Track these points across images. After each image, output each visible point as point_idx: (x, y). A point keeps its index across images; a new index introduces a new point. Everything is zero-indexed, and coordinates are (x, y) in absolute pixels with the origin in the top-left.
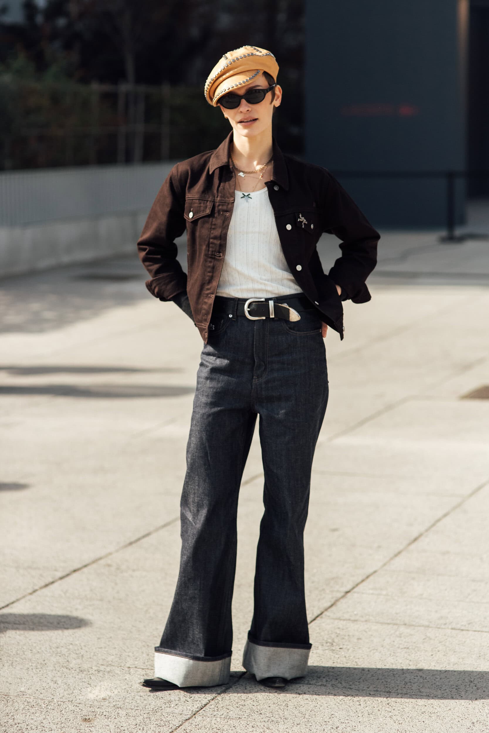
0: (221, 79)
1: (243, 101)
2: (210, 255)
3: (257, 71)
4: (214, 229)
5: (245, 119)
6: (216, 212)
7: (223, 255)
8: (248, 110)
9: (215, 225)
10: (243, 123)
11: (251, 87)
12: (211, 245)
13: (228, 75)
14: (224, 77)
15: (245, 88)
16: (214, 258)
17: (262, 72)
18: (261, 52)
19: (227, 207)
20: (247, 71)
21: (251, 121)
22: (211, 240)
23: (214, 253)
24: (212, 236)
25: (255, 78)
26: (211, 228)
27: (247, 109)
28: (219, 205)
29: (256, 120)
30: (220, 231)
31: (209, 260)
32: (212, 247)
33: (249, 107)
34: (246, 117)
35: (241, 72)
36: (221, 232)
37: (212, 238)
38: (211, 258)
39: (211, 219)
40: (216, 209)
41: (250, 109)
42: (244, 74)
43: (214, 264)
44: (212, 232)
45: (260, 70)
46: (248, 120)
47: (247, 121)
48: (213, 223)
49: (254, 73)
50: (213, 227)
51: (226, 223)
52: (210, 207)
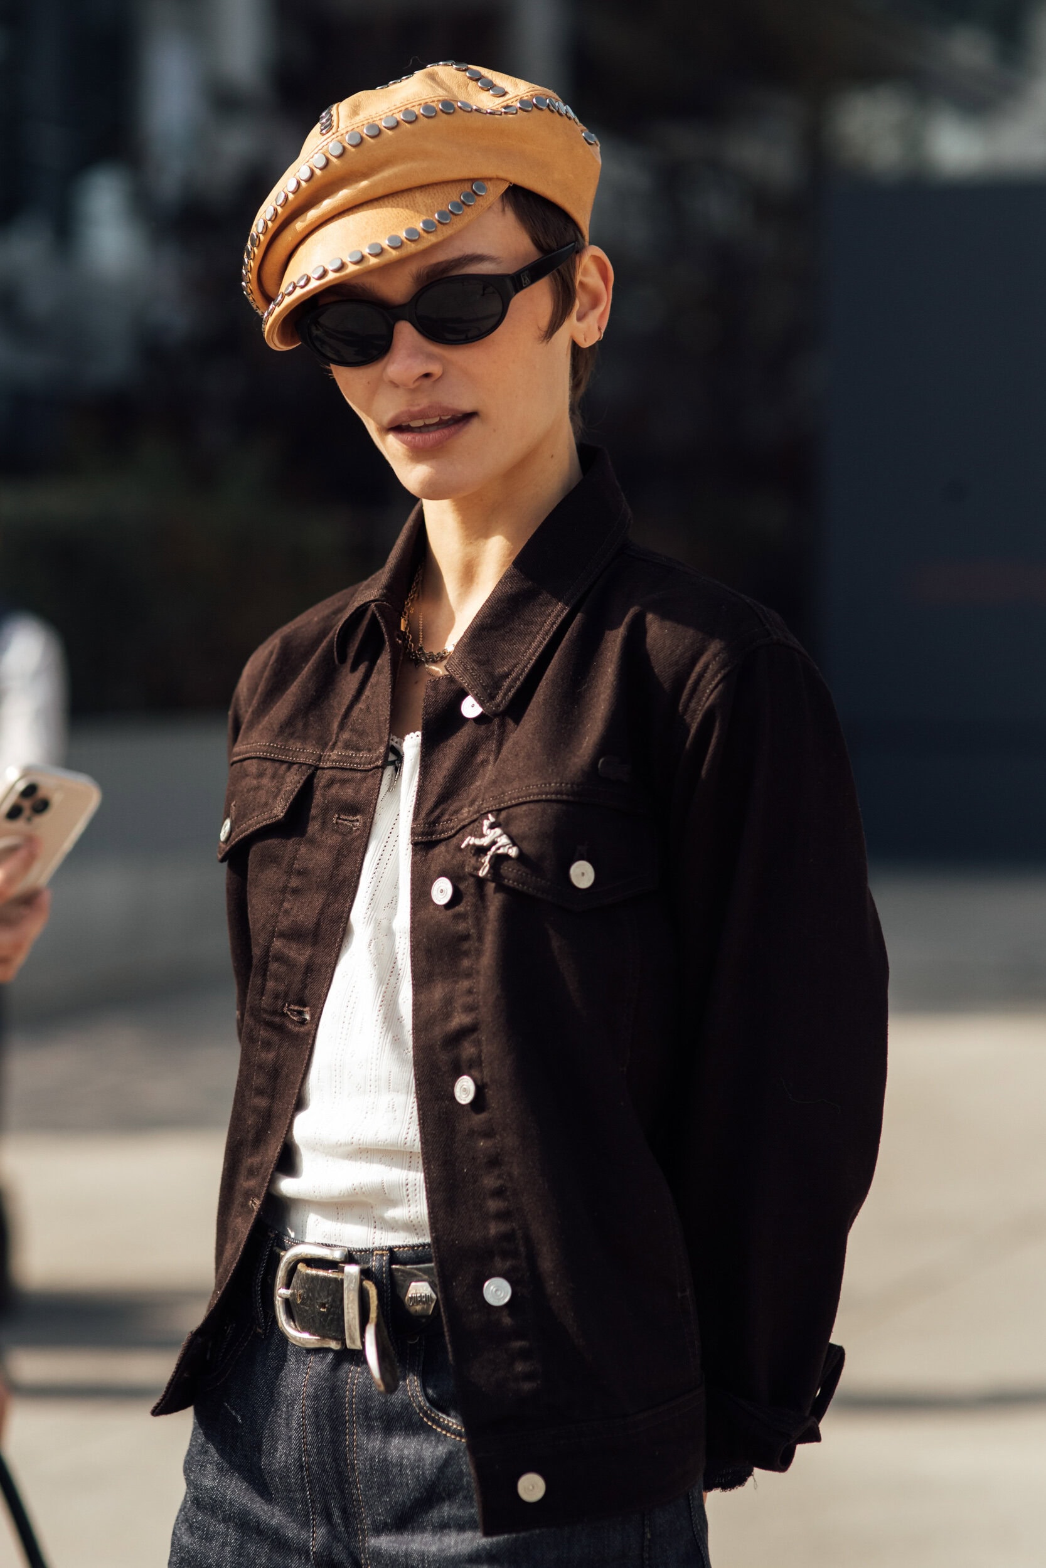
0: (299, 225)
1: (406, 334)
2: (265, 1011)
3: (473, 186)
4: (295, 891)
5: (414, 417)
6: (313, 812)
7: (312, 1016)
8: (427, 375)
9: (301, 873)
10: (408, 437)
11: (438, 264)
12: (274, 966)
13: (327, 205)
14: (313, 214)
15: (413, 268)
16: (280, 1029)
17: (494, 192)
18: (505, 94)
19: (357, 792)
20: (422, 187)
21: (442, 424)
22: (278, 944)
23: (280, 1003)
24: (284, 923)
25: (458, 224)
26: (284, 890)
27: (424, 370)
28: (331, 783)
29: (468, 417)
30: (318, 900)
31: (263, 1033)
32: (277, 978)
33: (430, 357)
34: (416, 409)
35: (388, 191)
36: (326, 905)
37: (282, 935)
38: (269, 1025)
39: (291, 843)
40: (318, 798)
41: (435, 368)
42: (404, 200)
43: (277, 1056)
44: (286, 905)
45: (490, 179)
46: (428, 422)
47: (426, 426)
48: (296, 866)
49: (455, 194)
50: (294, 882)
51: (346, 869)
52: (291, 792)
